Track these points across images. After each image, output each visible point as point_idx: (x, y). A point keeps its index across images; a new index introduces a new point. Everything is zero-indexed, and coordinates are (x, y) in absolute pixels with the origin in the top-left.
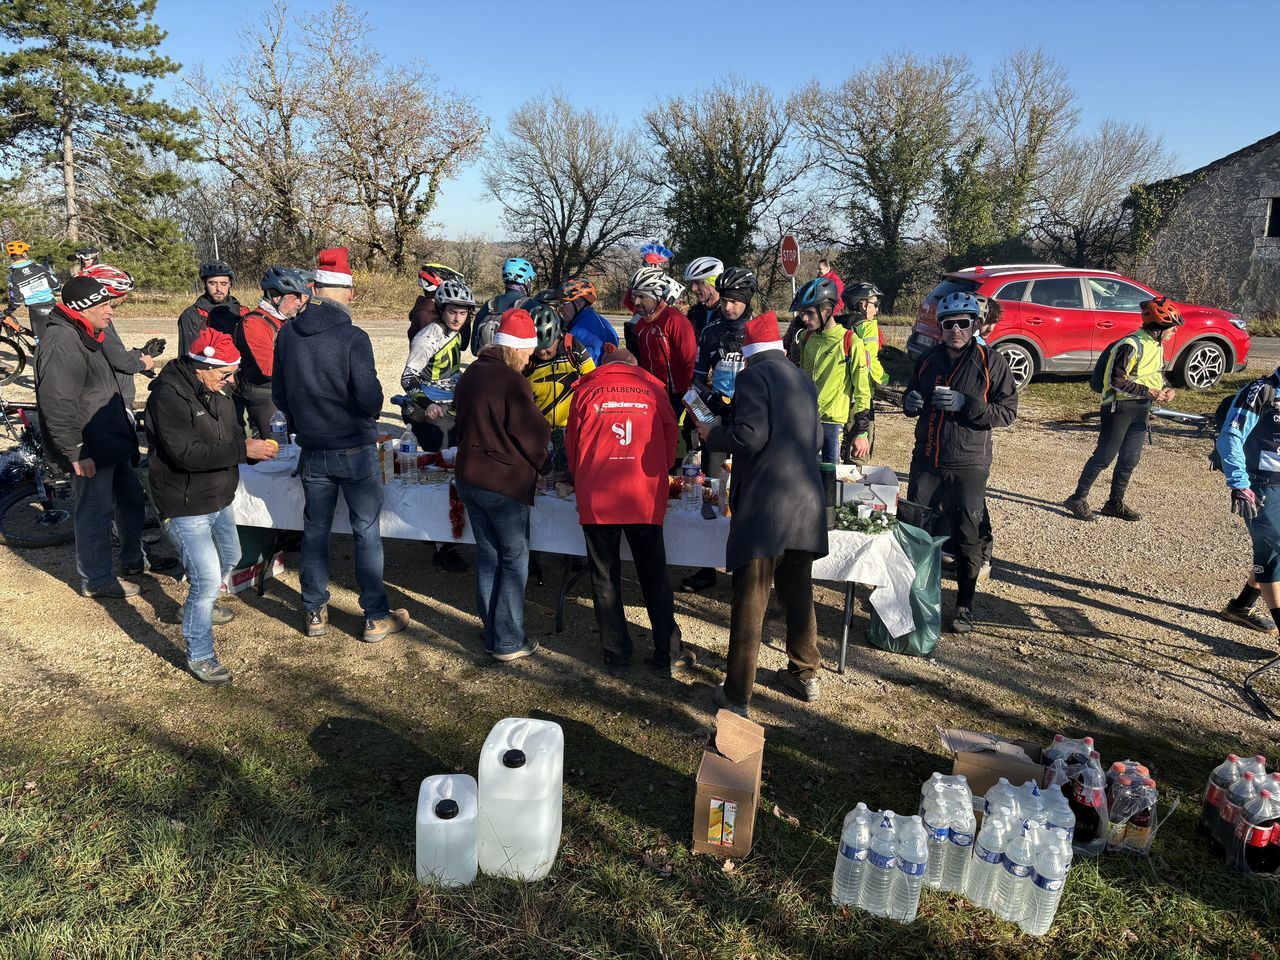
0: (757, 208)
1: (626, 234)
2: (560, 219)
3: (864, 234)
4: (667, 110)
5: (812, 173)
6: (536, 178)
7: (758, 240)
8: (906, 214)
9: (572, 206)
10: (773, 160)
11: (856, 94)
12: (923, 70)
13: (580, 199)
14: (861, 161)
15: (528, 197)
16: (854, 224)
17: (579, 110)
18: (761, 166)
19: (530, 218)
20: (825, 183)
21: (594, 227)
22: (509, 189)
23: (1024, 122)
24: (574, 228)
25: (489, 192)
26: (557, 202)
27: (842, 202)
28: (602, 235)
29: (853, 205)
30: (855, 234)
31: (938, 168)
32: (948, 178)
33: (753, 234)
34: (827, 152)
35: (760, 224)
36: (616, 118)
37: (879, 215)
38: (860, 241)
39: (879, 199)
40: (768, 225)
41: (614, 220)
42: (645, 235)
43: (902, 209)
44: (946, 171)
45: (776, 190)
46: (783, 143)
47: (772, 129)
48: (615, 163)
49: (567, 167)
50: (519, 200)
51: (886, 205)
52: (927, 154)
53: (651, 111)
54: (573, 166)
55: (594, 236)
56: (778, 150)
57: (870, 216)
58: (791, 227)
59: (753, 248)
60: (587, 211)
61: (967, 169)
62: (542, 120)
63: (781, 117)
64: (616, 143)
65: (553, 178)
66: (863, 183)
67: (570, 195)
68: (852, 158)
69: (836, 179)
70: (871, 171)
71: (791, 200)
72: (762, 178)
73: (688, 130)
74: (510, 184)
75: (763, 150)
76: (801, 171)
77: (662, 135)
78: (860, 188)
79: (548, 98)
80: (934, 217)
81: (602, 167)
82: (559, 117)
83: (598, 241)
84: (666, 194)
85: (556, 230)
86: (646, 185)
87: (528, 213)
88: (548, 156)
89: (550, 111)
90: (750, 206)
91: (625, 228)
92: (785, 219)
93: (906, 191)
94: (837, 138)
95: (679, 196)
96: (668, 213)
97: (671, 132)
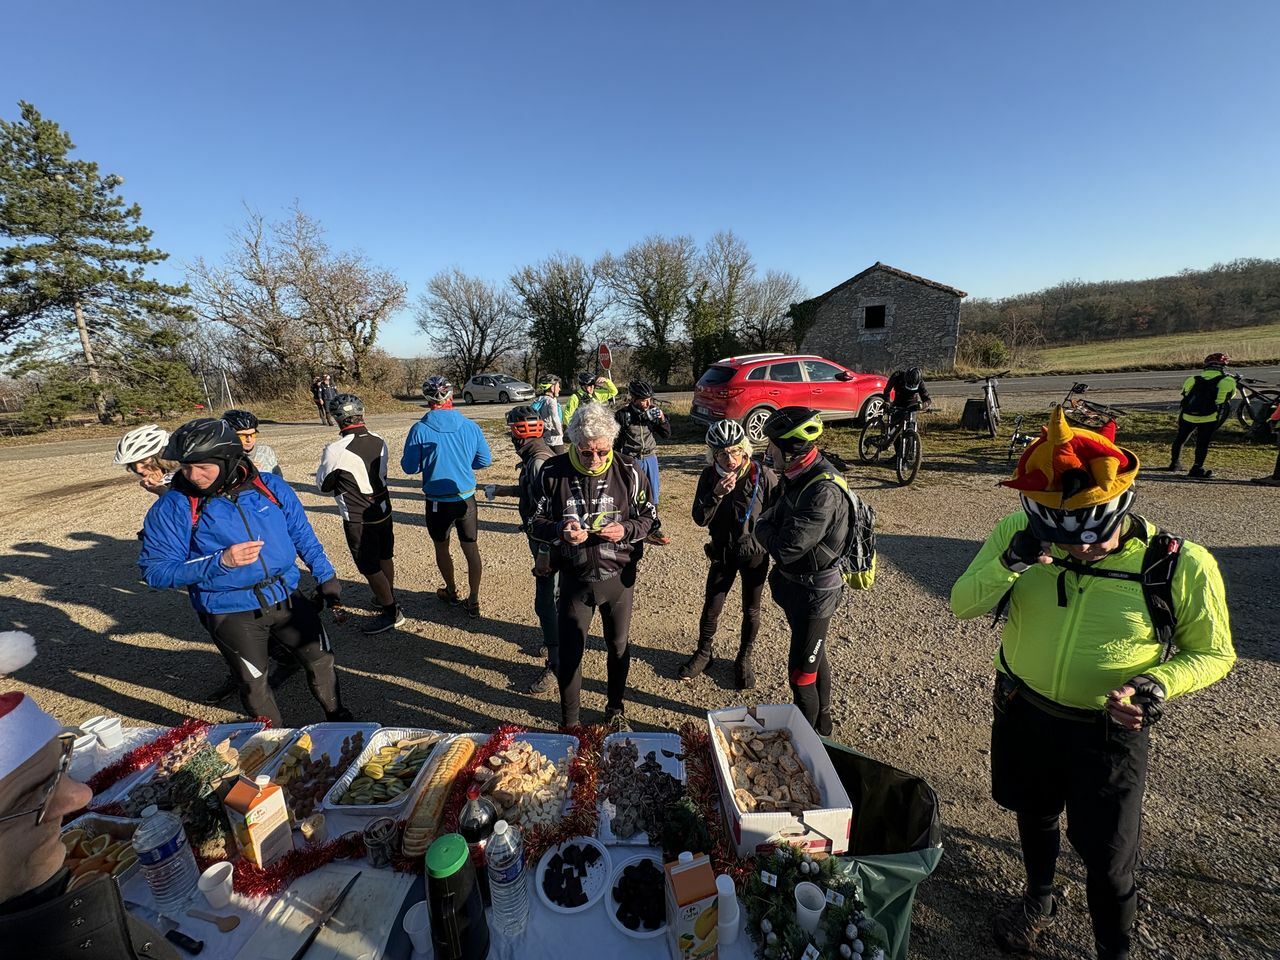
0: (583, 329)
1: (508, 348)
2: (466, 342)
3: (646, 340)
4: (523, 274)
5: (613, 307)
6: (449, 320)
7: (585, 347)
8: (668, 327)
9: (473, 334)
10: (589, 301)
11: (632, 260)
12: (668, 245)
13: (477, 330)
14: (639, 298)
15: (445, 331)
16: (639, 334)
17: (471, 277)
18: (582, 304)
19: (448, 343)
20: (620, 312)
21: (488, 346)
22: (433, 327)
23: (726, 271)
24: (476, 347)
25: (420, 329)
26: (463, 332)
27: (631, 323)
28: (493, 350)
29: (638, 324)
30: (641, 340)
31: (683, 300)
32: (689, 304)
33: (582, 344)
34: (620, 293)
35: (586, 338)
36: (494, 282)
37: (653, 329)
38: (644, 344)
39: (652, 318)
40: (590, 337)
41: (500, 341)
42: (519, 348)
43: (666, 324)
44: (688, 301)
45: (593, 318)
46: (593, 290)
47: (586, 282)
48: (496, 307)
49: (468, 311)
50: (439, 333)
51: (656, 323)
52: (676, 292)
53: (513, 275)
54: (471, 310)
55: (489, 351)
56: (590, 295)
57: (648, 329)
58: (604, 339)
59: (583, 352)
60: (482, 337)
61: (699, 301)
62: (449, 283)
63: (591, 275)
64: (496, 296)
65: (459, 318)
66: (642, 311)
67: (471, 327)
68: (634, 297)
69: (627, 309)
70: (646, 304)
71: (602, 323)
72: (584, 311)
73: (537, 286)
74: (433, 323)
75: (582, 295)
76: (606, 305)
77: (522, 289)
78: (641, 314)
79: (451, 271)
80: (684, 328)
81: (488, 310)
82: (458, 282)
83: (491, 354)
84: (529, 323)
85: (465, 350)
86: (516, 319)
87: (447, 340)
88: (454, 305)
89: (452, 279)
90: (579, 327)
91: (507, 345)
92: (600, 334)
93: (667, 314)
94: (624, 286)
95: (536, 324)
96: (531, 334)
97: (527, 287)
